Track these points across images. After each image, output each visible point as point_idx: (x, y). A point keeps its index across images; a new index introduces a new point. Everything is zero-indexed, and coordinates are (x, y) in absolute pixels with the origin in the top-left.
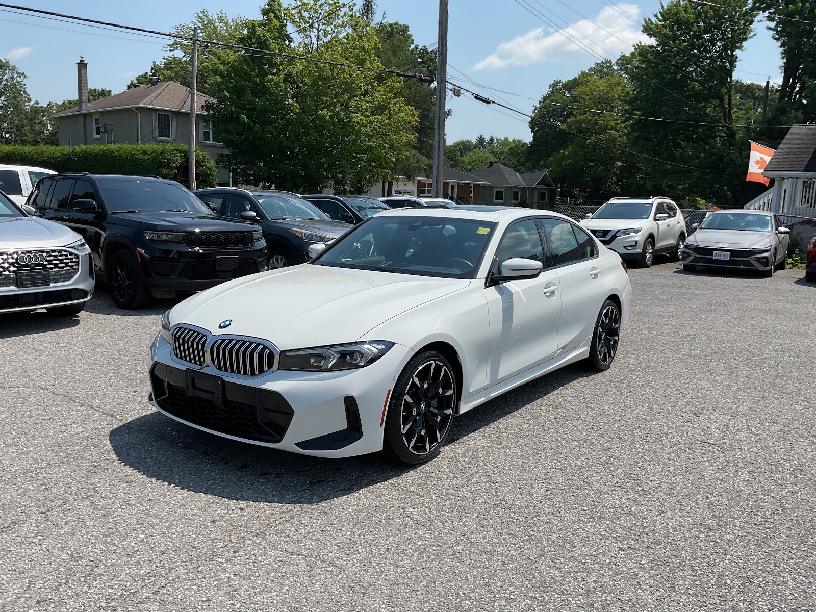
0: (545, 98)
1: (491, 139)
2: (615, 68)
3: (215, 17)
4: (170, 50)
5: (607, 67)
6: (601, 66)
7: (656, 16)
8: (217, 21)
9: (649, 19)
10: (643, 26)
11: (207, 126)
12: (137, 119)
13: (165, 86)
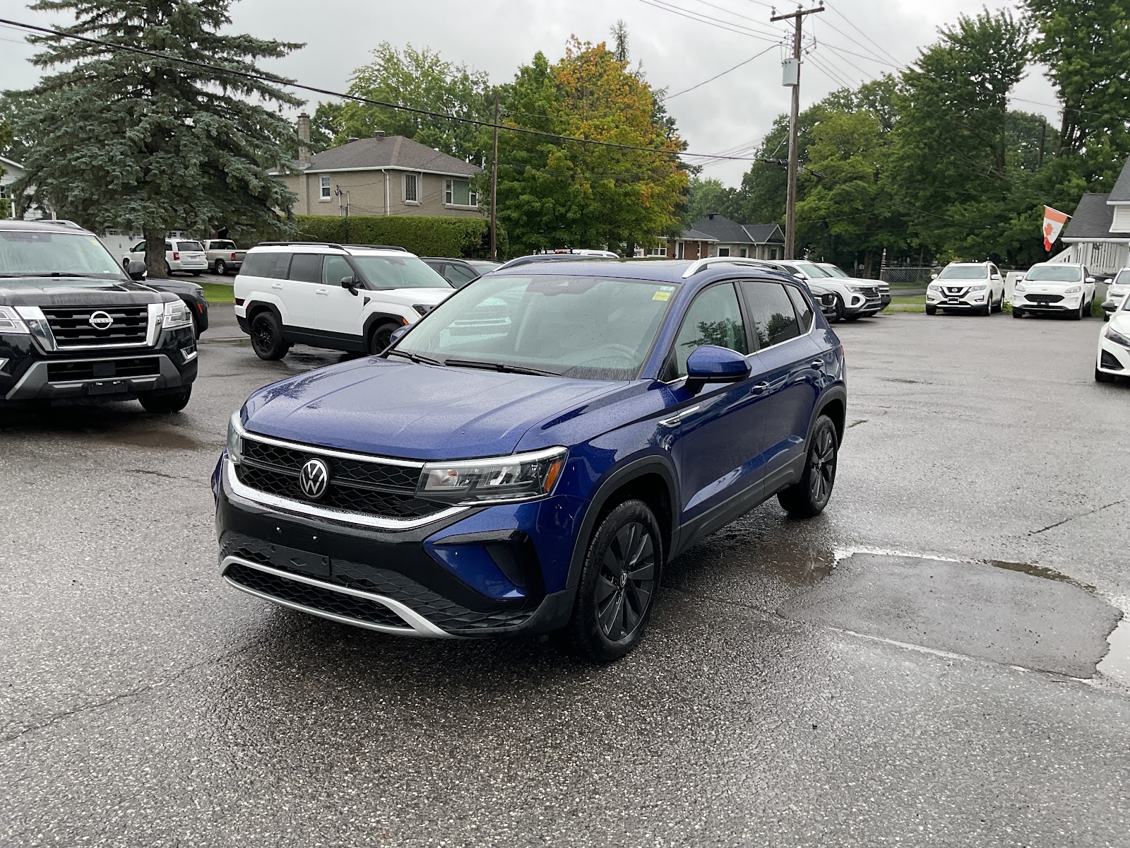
3: (400, 50)
5: (845, 97)
8: (402, 55)
11: (448, 187)
12: (385, 181)
13: (399, 142)
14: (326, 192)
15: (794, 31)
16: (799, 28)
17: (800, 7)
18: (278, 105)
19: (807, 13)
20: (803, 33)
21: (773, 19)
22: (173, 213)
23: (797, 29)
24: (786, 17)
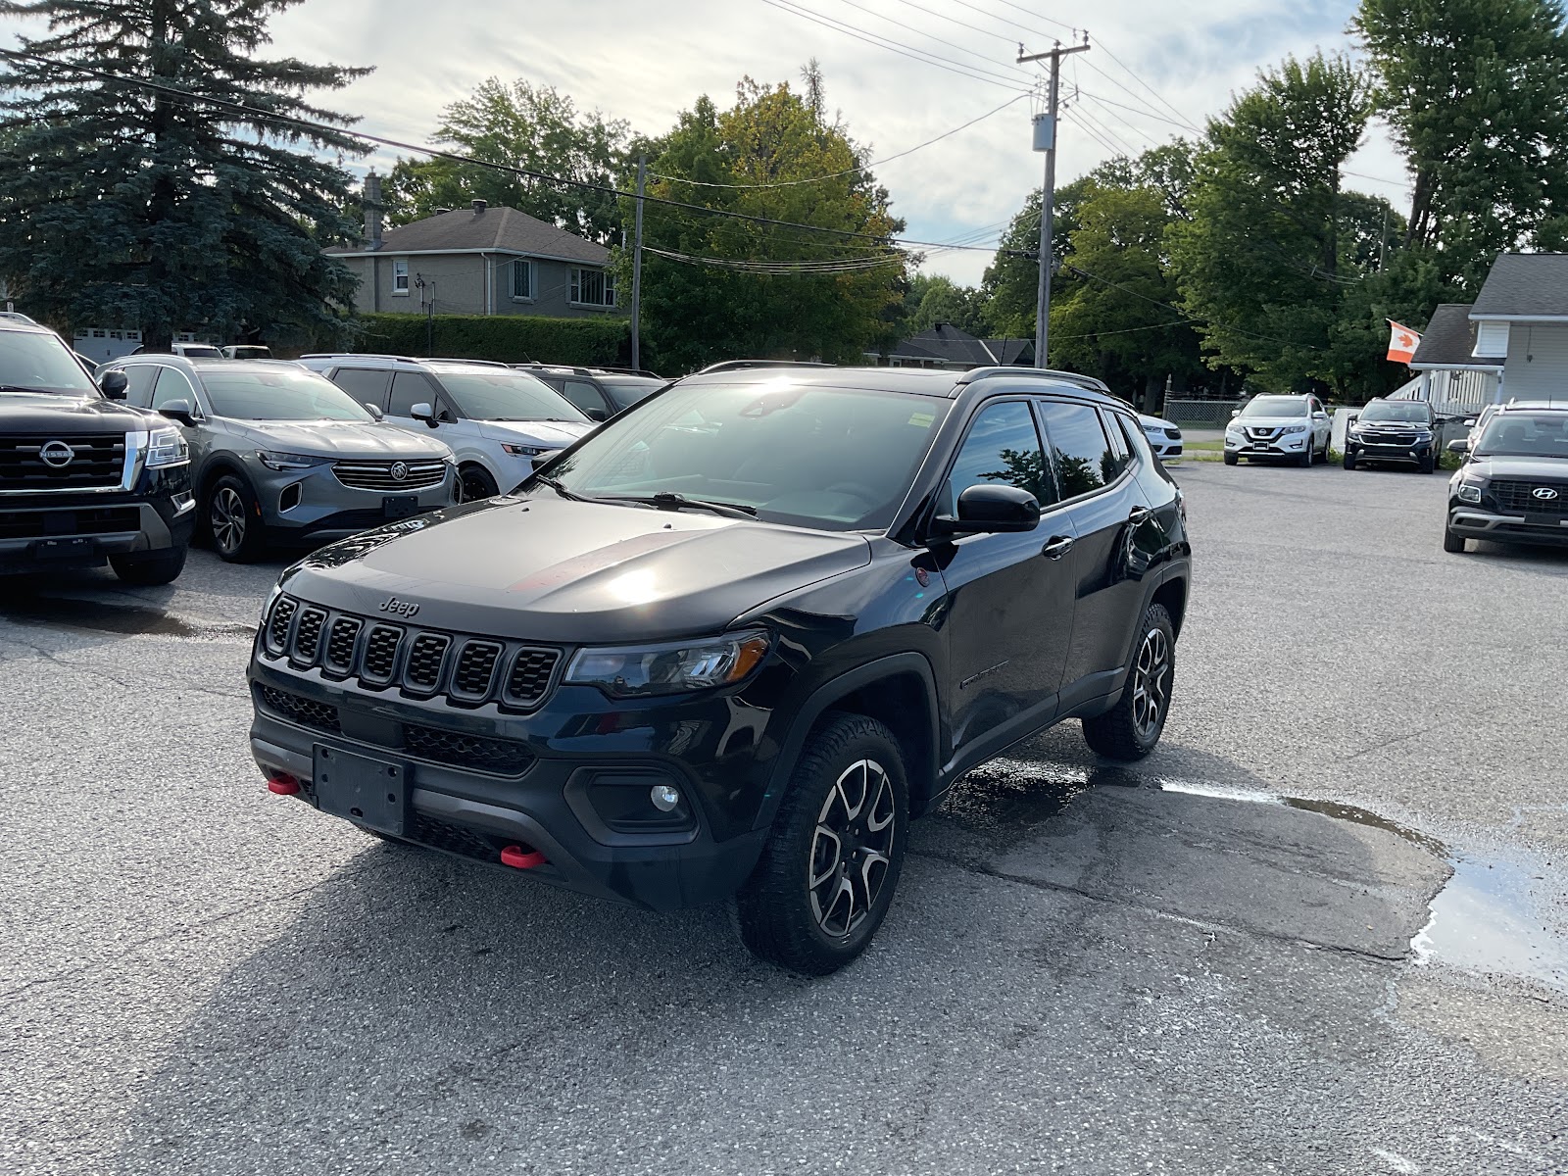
0: (1020, 220)
2: (1135, 172)
3: (511, 88)
4: (438, 142)
5: (1122, 168)
6: (1110, 167)
7: (1226, 115)
8: (514, 95)
9: (1215, 119)
11: (574, 278)
12: (485, 269)
13: (506, 216)
14: (403, 282)
15: (1048, 76)
16: (1055, 73)
17: (1058, 44)
18: (336, 154)
19: (1068, 51)
20: (1060, 80)
21: (1021, 60)
23: (1052, 74)
24: (1038, 57)
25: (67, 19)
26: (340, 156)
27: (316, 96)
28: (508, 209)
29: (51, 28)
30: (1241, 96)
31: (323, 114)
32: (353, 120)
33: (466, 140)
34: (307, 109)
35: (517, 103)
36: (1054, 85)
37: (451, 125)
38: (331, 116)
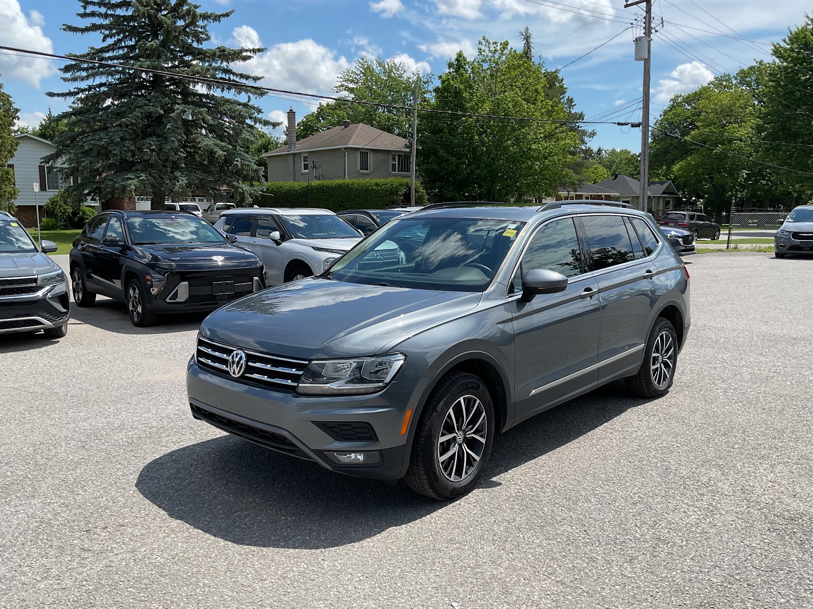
0: (666, 113)
1: (599, 150)
2: (734, 82)
3: (374, 62)
5: (726, 80)
6: (720, 79)
7: (784, 41)
8: (375, 65)
9: (778, 44)
10: (772, 50)
11: (394, 159)
12: (345, 156)
13: (359, 128)
14: (306, 167)
15: (644, 14)
16: (648, 11)
18: (247, 97)
20: (652, 15)
21: (626, 6)
22: (159, 180)
23: (647, 12)
24: (637, 3)
25: (111, 36)
26: (249, 97)
27: (237, 66)
28: (361, 124)
29: (104, 40)
30: (794, 30)
31: (242, 76)
32: (259, 79)
33: (351, 90)
34: (234, 74)
35: (377, 69)
36: (648, 19)
37: (343, 83)
38: (247, 77)
